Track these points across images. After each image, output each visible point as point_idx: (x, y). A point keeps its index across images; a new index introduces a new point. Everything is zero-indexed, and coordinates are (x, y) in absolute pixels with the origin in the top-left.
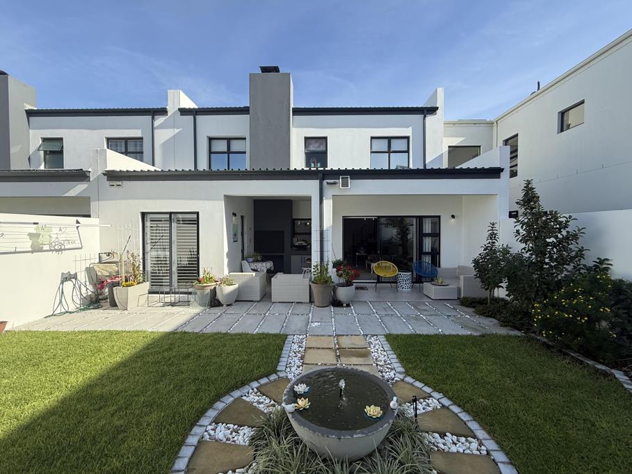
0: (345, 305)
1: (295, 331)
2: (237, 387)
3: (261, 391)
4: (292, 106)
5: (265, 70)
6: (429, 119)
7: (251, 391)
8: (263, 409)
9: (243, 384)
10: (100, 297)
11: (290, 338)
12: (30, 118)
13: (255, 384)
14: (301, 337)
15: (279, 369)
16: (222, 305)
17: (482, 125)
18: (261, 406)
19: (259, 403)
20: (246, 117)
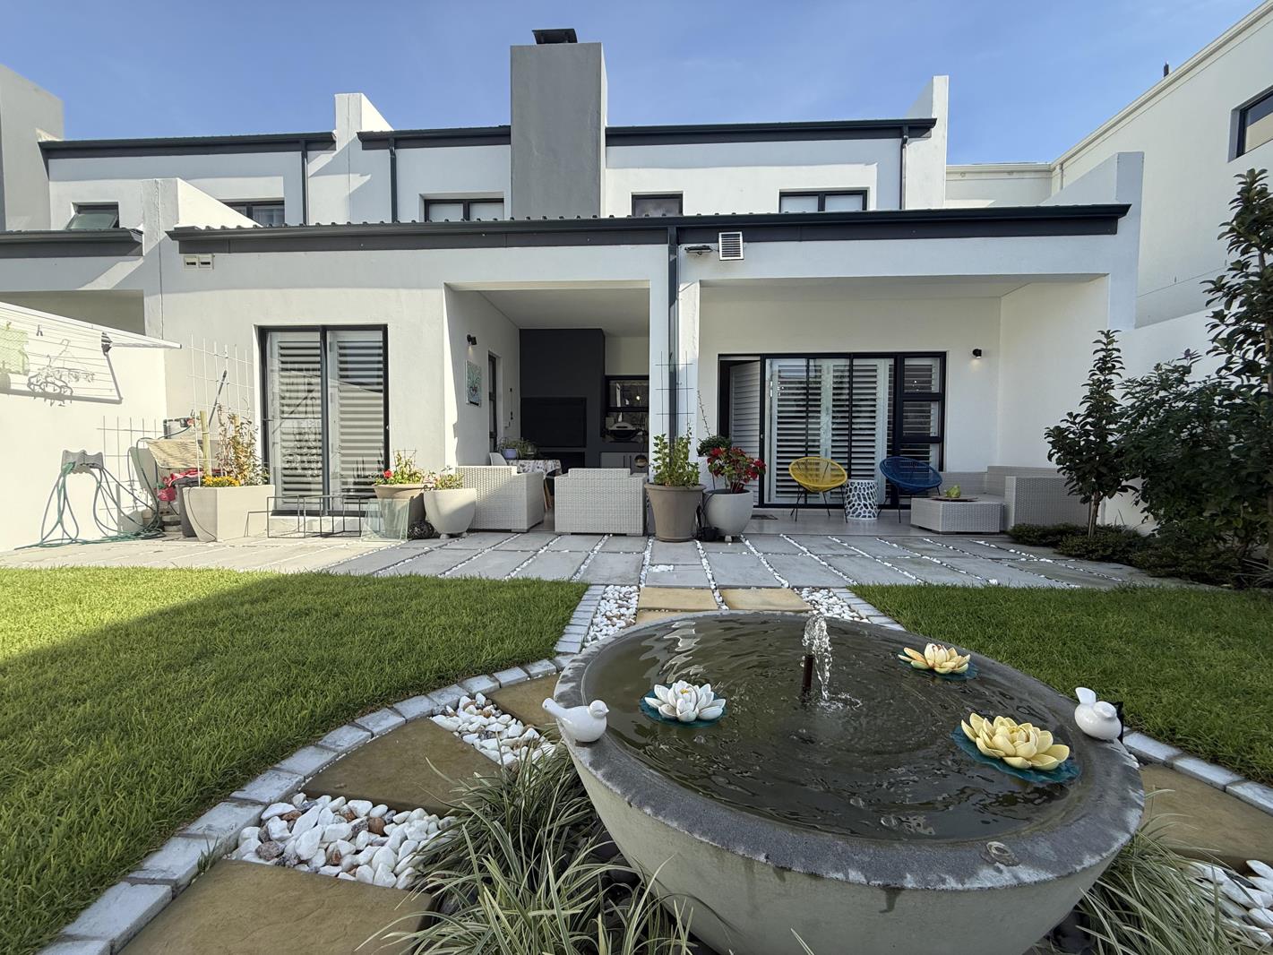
0: (728, 538)
1: (608, 579)
2: (421, 687)
3: (497, 702)
4: (605, 124)
5: (544, 37)
6: (915, 148)
7: (465, 700)
8: (494, 754)
9: (443, 680)
10: (166, 518)
11: (596, 591)
12: (51, 162)
13: (482, 684)
14: (624, 590)
15: (560, 647)
16: (437, 536)
17: (1027, 175)
18: (491, 744)
19: (485, 734)
20: (502, 151)
